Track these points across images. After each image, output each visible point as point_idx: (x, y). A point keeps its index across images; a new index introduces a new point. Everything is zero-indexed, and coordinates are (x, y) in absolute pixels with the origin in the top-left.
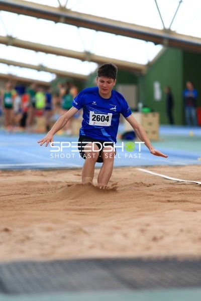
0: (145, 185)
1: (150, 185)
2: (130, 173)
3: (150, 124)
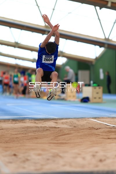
0: (95, 129)
1: (98, 129)
2: (86, 122)
3: (97, 93)
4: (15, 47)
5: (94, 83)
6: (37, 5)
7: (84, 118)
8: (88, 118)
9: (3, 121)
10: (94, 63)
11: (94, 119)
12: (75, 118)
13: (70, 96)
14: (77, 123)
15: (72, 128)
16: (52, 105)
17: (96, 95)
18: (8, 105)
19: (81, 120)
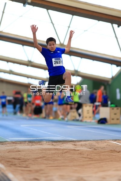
0: (116, 151)
1: (119, 151)
2: (106, 144)
3: (115, 114)
4: (27, 65)
5: (111, 104)
6: (52, 22)
7: (104, 140)
8: (108, 141)
9: (19, 142)
10: (110, 83)
11: (114, 141)
12: (94, 140)
13: (86, 117)
14: (97, 145)
15: (93, 151)
16: (69, 127)
17: (113, 116)
18: (22, 126)
19: (100, 142)
